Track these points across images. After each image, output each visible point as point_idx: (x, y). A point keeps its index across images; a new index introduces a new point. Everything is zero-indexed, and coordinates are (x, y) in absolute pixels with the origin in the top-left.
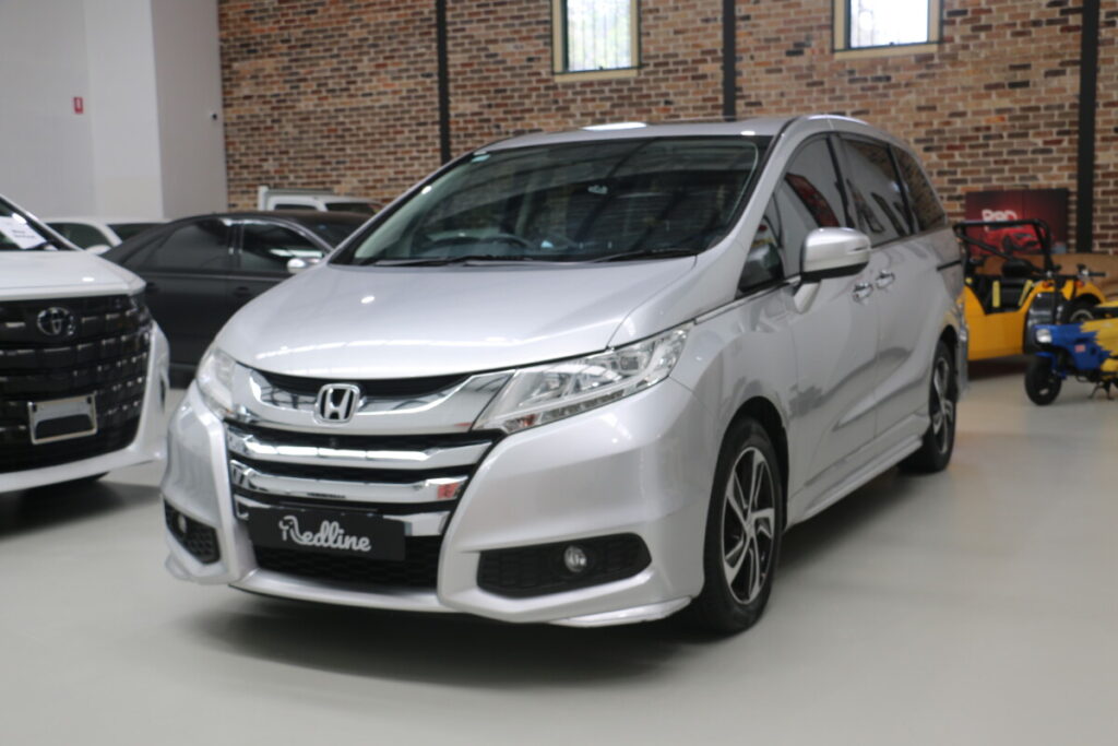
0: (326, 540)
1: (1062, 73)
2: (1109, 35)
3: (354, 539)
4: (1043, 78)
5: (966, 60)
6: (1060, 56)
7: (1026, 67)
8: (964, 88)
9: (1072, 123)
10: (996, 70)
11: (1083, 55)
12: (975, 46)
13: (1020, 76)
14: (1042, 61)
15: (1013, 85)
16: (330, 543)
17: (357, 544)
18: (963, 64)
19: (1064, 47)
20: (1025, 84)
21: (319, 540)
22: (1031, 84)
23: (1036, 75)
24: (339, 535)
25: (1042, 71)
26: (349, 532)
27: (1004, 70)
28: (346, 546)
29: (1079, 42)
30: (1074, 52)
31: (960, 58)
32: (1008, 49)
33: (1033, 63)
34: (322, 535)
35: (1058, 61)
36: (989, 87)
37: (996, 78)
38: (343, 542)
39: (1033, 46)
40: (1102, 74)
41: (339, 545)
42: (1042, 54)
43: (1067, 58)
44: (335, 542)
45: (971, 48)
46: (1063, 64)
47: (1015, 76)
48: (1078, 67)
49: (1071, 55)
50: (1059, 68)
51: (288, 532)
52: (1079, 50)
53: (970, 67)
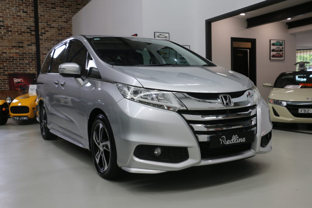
1: (31, 45)
2: (42, 38)
4: (27, 46)
5: (6, 39)
6: (30, 41)
7: (22, 43)
8: (5, 46)
9: (35, 58)
10: (14, 43)
11: (36, 41)
12: (8, 35)
13: (21, 45)
14: (26, 42)
15: (19, 47)
18: (5, 40)
19: (31, 39)
20: (22, 47)
22: (24, 47)
23: (25, 44)
25: (27, 44)
27: (16, 43)
29: (35, 38)
30: (34, 40)
31: (4, 38)
32: (17, 37)
33: (24, 42)
35: (30, 42)
36: (12, 47)
37: (14, 44)
39: (23, 38)
40: (41, 47)
42: (26, 40)
43: (32, 42)
45: (7, 36)
46: (31, 43)
47: (19, 45)
48: (35, 44)
49: (33, 41)
50: (30, 44)
52: (35, 40)
53: (7, 41)
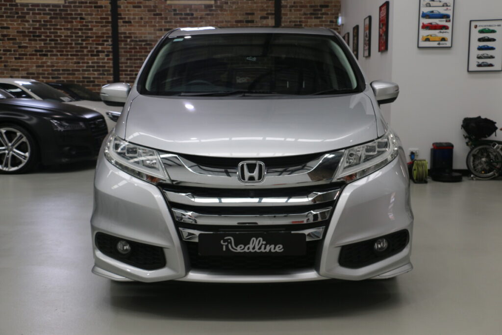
0: (254, 248)
1: (267, 18)
2: (285, 4)
3: (273, 246)
4: (259, 19)
5: (227, 9)
6: (265, 10)
7: (253, 14)
8: (226, 21)
10: (240, 15)
11: (275, 11)
12: (230, 3)
13: (250, 18)
14: (259, 12)
15: (248, 22)
16: (257, 249)
17: (275, 249)
18: (226, 10)
19: (267, 7)
20: (252, 22)
21: (248, 249)
22: (255, 22)
23: (257, 18)
24: (262, 244)
25: (259, 17)
26: (269, 242)
27: (243, 15)
28: (267, 250)
29: (273, 5)
30: (272, 9)
31: (224, 8)
32: (245, 5)
33: (255, 12)
34: (251, 246)
35: (266, 12)
36: (237, 22)
37: (240, 18)
38: (265, 248)
39: (255, 5)
40: (283, 20)
41: (262, 250)
42: (259, 9)
43: (269, 12)
44: (260, 248)
46: (268, 14)
47: (248, 18)
48: (274, 16)
49: (271, 10)
50: (266, 16)
51: (227, 246)
52: (274, 9)
53: (228, 12)
